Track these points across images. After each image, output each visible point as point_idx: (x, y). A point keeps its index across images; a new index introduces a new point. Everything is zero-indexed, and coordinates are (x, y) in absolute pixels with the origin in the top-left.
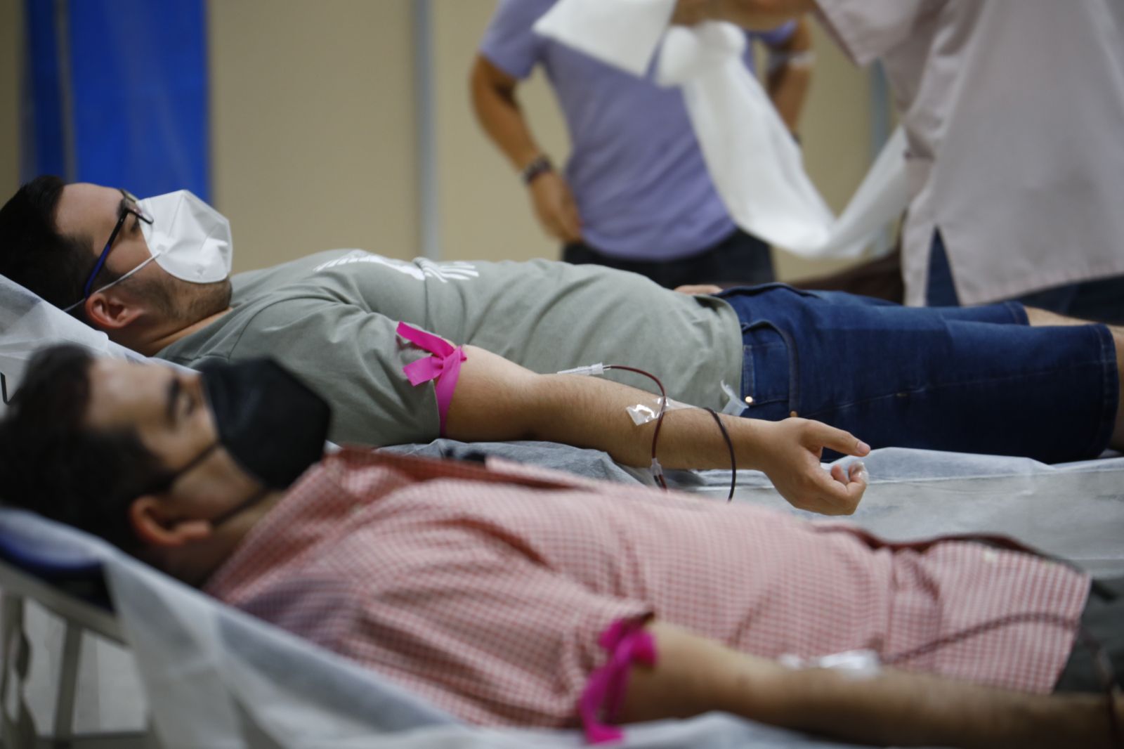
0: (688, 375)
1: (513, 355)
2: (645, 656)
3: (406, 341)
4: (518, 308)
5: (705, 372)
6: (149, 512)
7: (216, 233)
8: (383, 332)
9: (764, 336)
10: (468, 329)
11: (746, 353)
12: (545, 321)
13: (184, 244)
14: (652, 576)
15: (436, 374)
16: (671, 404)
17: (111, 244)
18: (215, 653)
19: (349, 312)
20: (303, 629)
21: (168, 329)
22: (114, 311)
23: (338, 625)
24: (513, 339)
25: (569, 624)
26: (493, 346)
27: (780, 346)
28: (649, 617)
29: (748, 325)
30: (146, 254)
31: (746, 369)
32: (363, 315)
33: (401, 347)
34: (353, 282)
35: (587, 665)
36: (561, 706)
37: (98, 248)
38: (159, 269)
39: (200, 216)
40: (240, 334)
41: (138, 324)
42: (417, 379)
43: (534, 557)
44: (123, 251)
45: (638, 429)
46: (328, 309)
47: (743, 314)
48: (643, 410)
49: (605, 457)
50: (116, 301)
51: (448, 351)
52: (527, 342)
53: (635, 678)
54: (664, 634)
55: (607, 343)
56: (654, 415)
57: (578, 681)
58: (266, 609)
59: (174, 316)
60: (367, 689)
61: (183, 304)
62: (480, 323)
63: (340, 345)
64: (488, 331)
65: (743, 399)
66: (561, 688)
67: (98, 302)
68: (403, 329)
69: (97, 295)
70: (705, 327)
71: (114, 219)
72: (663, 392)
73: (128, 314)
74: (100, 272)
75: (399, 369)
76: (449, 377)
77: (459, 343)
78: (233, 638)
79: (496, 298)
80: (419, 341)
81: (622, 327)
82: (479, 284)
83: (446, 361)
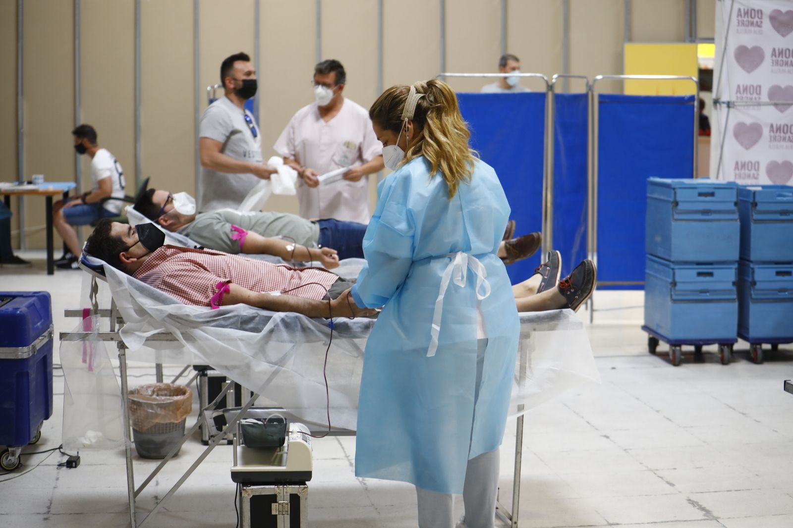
0: (305, 240)
1: (262, 234)
2: (227, 291)
3: (233, 229)
4: (264, 223)
5: (309, 239)
6: (123, 255)
7: (192, 203)
8: (228, 227)
9: (325, 230)
10: (250, 228)
11: (320, 235)
12: (270, 226)
13: (184, 205)
14: (234, 274)
15: (240, 237)
16: (298, 246)
17: (165, 205)
18: (127, 285)
19: (220, 222)
20: (150, 284)
21: (178, 226)
22: (166, 221)
23: (158, 282)
24: (261, 230)
25: (210, 283)
26: (256, 231)
27: (329, 233)
28: (229, 282)
29: (322, 227)
30: (173, 208)
31: (319, 239)
32: (223, 223)
33: (232, 231)
34: (222, 215)
35: (214, 292)
36: (207, 301)
37: (162, 206)
38: (177, 211)
39: (188, 198)
40: (194, 227)
41: (171, 225)
42: (234, 238)
43: (205, 269)
44: (168, 207)
45: (288, 252)
46: (215, 221)
47: (321, 225)
48: (290, 248)
49: (280, 259)
50: (166, 219)
51: (243, 232)
52: (265, 231)
53: (225, 295)
54: (232, 287)
55: (285, 232)
56: (293, 248)
57: (211, 295)
58: (144, 280)
59: (180, 222)
60: (162, 295)
61: (182, 220)
62: (254, 226)
63: (217, 230)
64: (256, 228)
65: (318, 246)
66: (207, 297)
67: (162, 219)
68: (233, 227)
69: (162, 217)
70: (311, 228)
71: (166, 199)
72: (295, 242)
73: (169, 222)
74: (162, 212)
75: (230, 235)
76: (243, 239)
77: (247, 230)
78: (131, 282)
79: (258, 220)
80: (236, 229)
81: (289, 228)
82: (255, 217)
83: (242, 234)
